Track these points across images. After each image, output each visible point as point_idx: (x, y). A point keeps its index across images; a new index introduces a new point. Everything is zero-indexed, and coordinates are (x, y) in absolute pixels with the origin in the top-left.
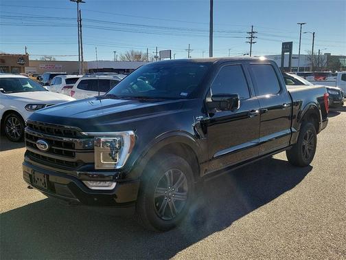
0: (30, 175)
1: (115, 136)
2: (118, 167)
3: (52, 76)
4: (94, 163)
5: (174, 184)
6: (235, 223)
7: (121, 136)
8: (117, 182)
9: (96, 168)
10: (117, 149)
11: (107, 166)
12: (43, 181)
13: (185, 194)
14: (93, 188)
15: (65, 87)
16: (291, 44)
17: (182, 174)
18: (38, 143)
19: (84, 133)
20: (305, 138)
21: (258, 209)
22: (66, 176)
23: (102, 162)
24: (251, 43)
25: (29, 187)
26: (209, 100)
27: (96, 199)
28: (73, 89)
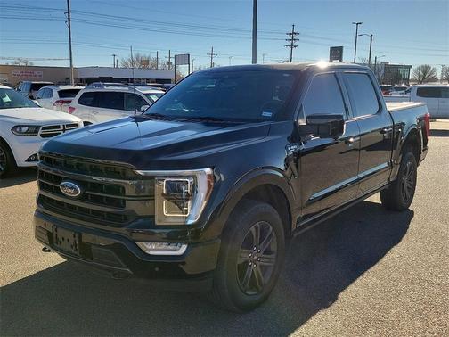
0: (49, 232)
1: (185, 177)
2: (190, 222)
3: (35, 87)
4: (153, 216)
5: (261, 243)
6: (342, 296)
7: (194, 177)
8: (189, 245)
9: (157, 223)
10: (188, 195)
11: (172, 220)
12: (72, 242)
13: (273, 256)
14: (151, 253)
15: (57, 102)
16: (341, 49)
17: (271, 228)
18: (63, 186)
19: (139, 172)
20: (405, 174)
21: (366, 273)
22: (109, 234)
23: (167, 214)
24: (292, 47)
25: (44, 250)
26: (302, 122)
27: (157, 269)
28: (72, 105)
